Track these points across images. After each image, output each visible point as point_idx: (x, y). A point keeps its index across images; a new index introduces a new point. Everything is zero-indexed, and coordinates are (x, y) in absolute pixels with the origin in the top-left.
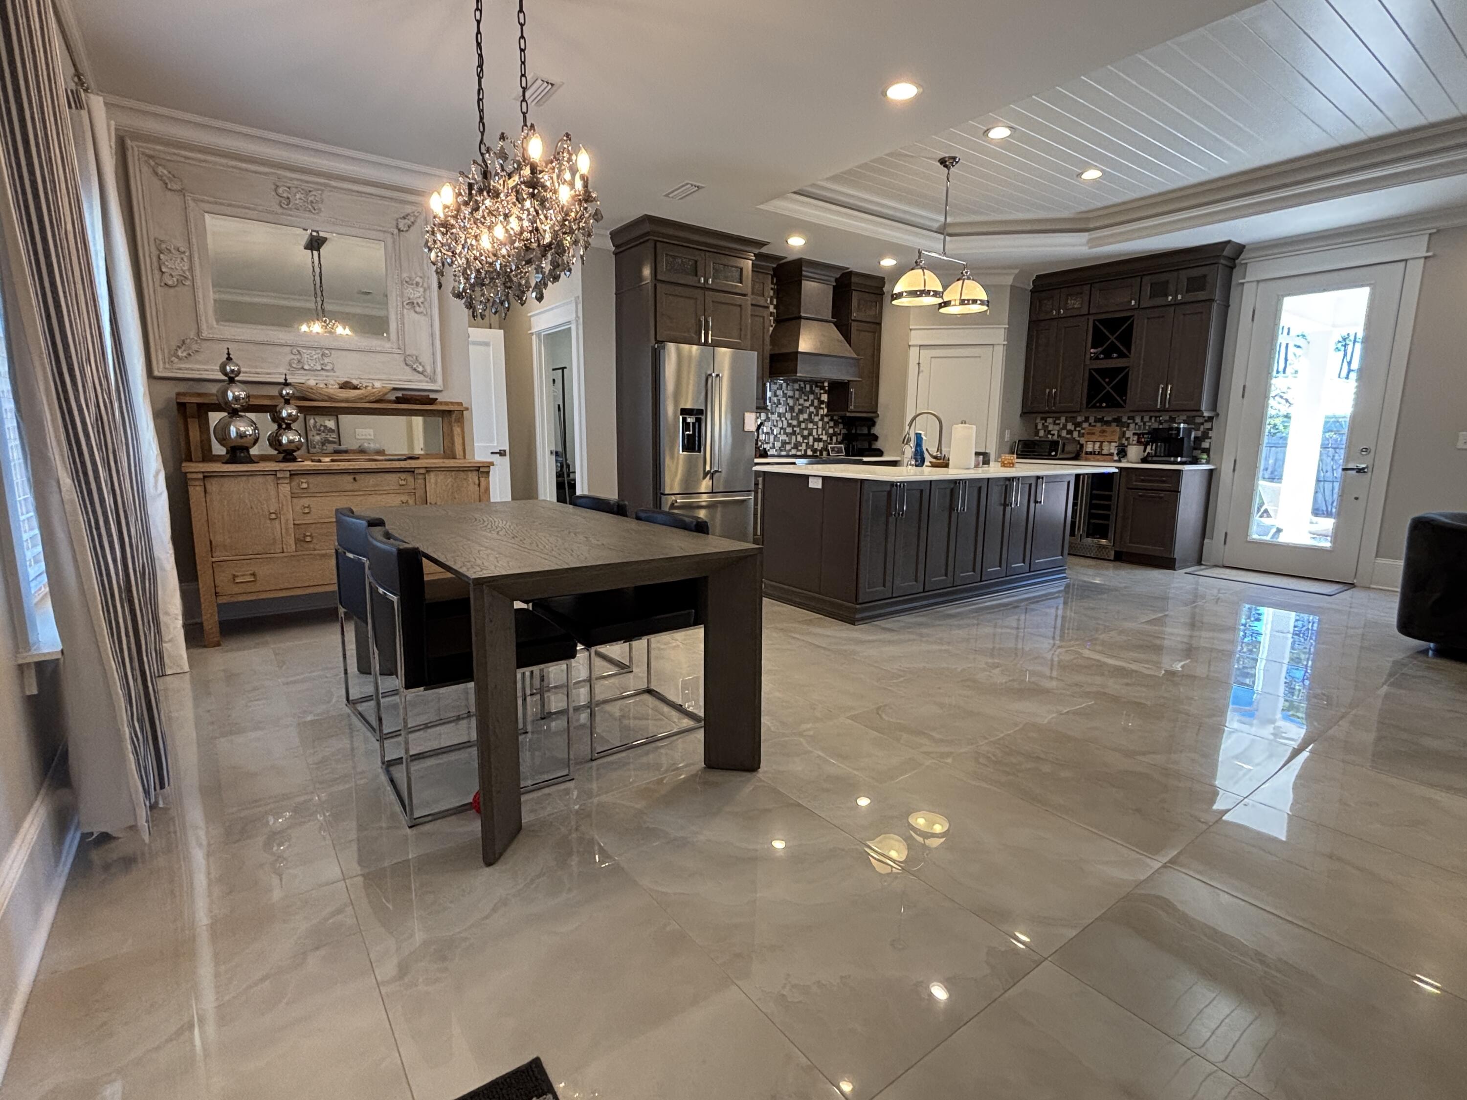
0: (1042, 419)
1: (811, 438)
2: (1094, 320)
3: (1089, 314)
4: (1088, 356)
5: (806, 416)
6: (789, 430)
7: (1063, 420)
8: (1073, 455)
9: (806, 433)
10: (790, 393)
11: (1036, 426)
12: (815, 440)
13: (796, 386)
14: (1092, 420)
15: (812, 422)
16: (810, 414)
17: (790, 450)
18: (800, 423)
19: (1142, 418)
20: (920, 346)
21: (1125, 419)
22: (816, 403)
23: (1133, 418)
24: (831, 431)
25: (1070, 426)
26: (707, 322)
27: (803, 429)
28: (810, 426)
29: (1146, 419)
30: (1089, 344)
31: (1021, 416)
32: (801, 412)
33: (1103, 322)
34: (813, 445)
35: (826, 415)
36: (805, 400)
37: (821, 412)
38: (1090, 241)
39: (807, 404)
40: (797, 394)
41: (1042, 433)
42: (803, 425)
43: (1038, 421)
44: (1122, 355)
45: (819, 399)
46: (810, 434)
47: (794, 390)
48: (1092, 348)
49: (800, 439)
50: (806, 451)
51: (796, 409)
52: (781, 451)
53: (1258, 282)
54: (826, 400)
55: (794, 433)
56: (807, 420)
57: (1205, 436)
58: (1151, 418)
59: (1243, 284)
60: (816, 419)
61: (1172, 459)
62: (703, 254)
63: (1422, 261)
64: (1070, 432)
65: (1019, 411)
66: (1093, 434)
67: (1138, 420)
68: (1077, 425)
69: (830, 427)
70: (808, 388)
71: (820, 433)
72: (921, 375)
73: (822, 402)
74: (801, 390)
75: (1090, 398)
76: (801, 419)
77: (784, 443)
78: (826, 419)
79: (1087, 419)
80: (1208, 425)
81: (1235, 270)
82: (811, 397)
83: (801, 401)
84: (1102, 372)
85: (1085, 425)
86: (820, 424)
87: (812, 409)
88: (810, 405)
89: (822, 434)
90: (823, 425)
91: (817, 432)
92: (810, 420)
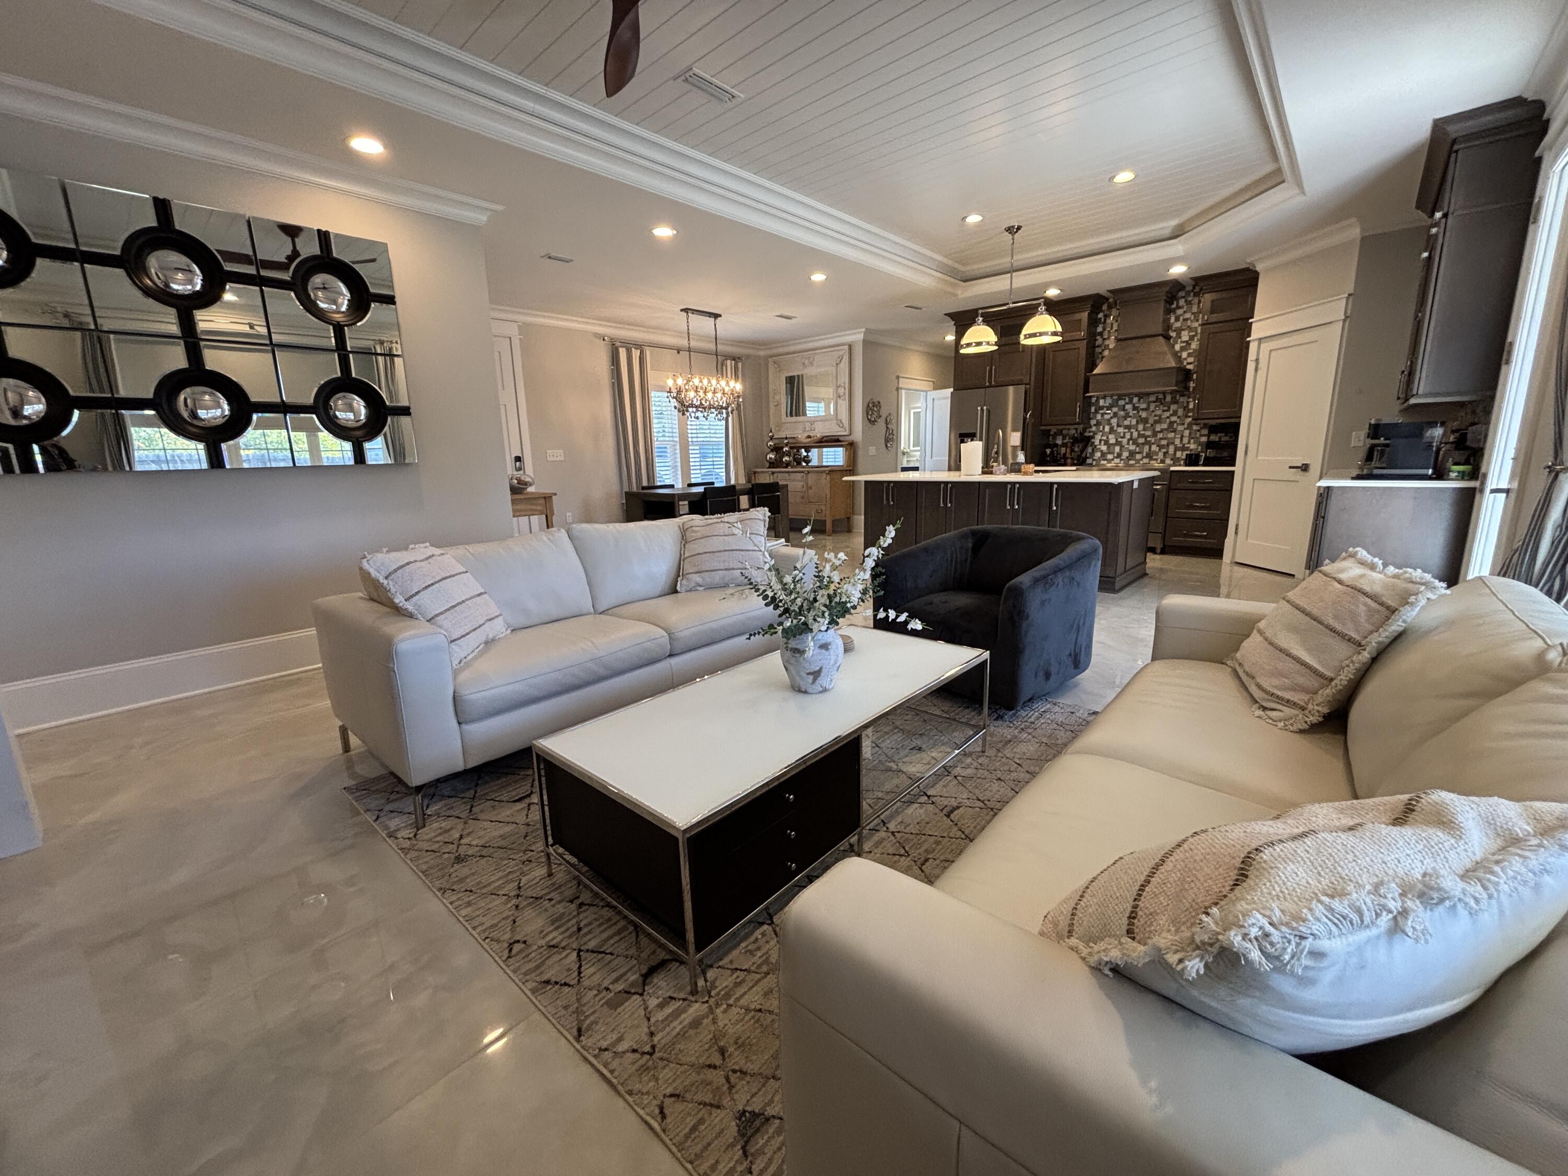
1: (1171, 449)
5: (1165, 426)
6: (1141, 440)
9: (1164, 442)
10: (1143, 406)
12: (1176, 449)
13: (1152, 398)
15: (1174, 431)
16: (1171, 423)
17: (1141, 460)
18: (1155, 434)
20: (1260, 339)
22: (1180, 412)
24: (1204, 439)
27: (1160, 439)
28: (1172, 435)
32: (1158, 422)
34: (1175, 454)
35: (1196, 424)
36: (1165, 411)
37: (1188, 420)
39: (1167, 414)
40: (1152, 406)
42: (1160, 435)
45: (1185, 408)
46: (1170, 443)
47: (1149, 403)
49: (1154, 448)
50: (1163, 460)
51: (1151, 421)
52: (1129, 460)
54: (1195, 408)
55: (1147, 443)
56: (1166, 429)
60: (1180, 428)
69: (1204, 435)
70: (1169, 398)
71: (1185, 440)
73: (1189, 411)
74: (1157, 401)
76: (1158, 429)
77: (1132, 453)
78: (1196, 428)
82: (1174, 407)
83: (1159, 412)
86: (1187, 433)
87: (1174, 419)
88: (1171, 415)
89: (1189, 443)
90: (1190, 434)
91: (1181, 440)
92: (1171, 428)
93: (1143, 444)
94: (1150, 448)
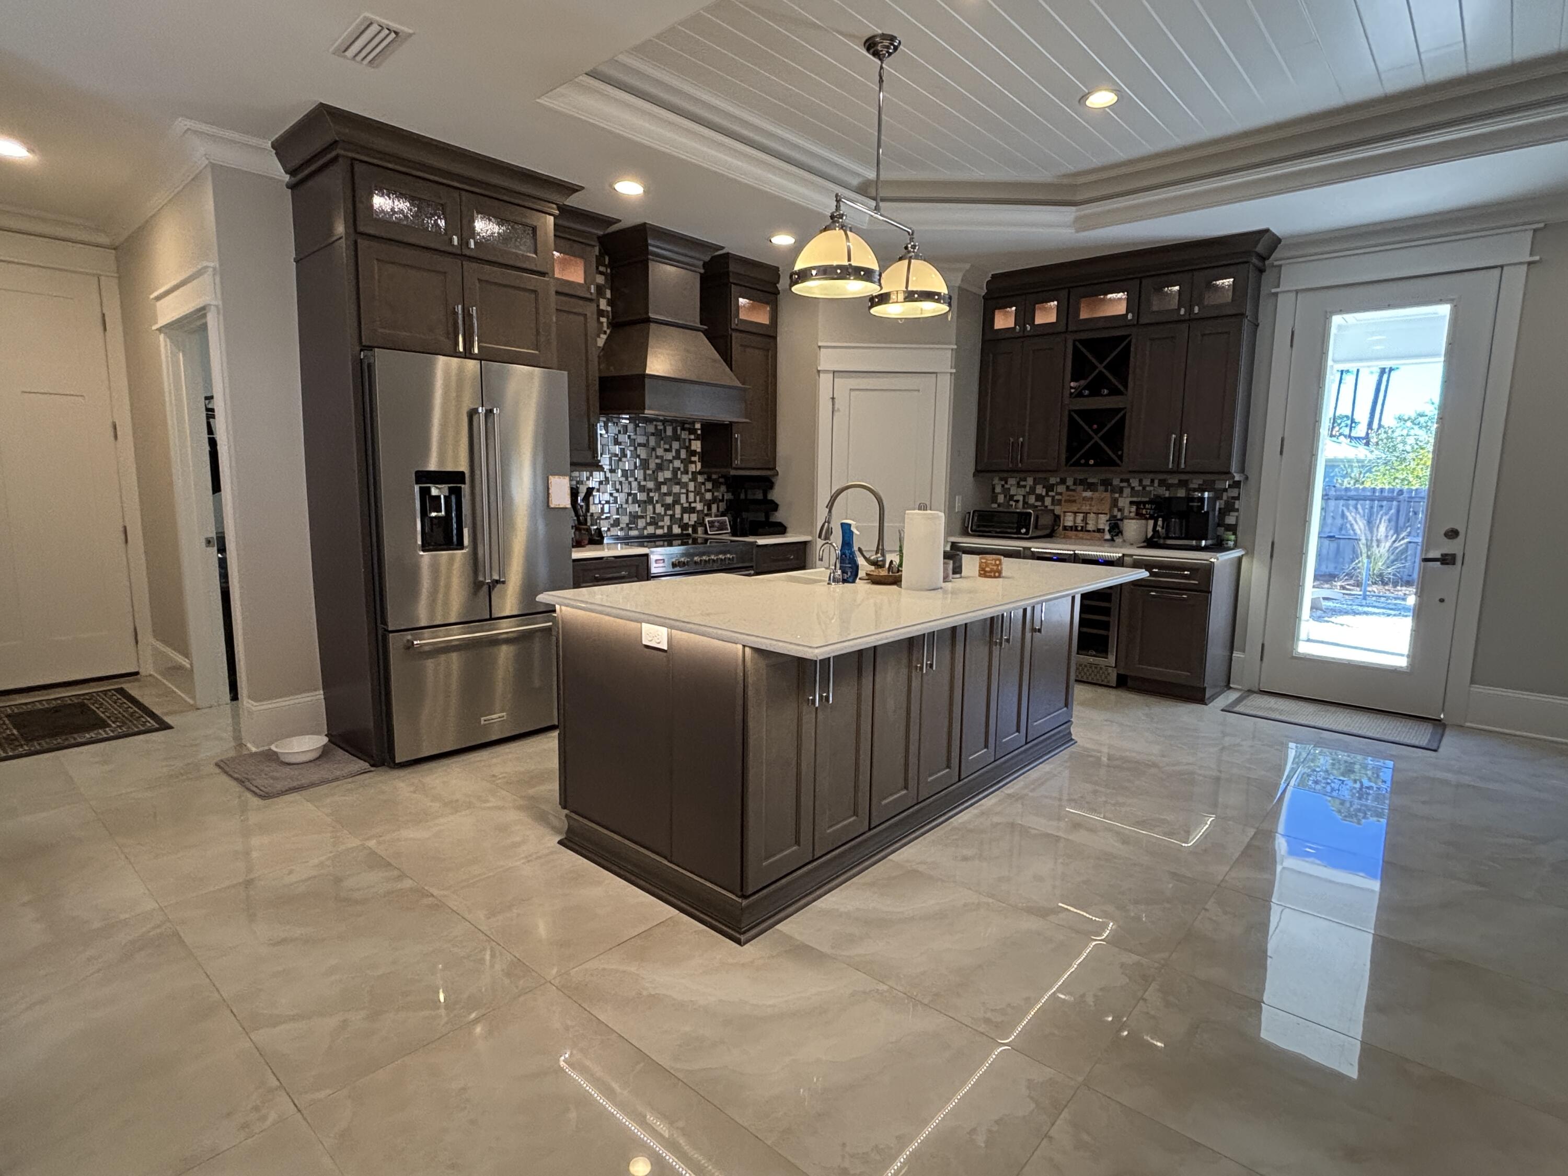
0: (1001, 479)
1: (678, 509)
2: (1074, 341)
3: (1066, 332)
4: (1067, 393)
5: (668, 474)
6: (642, 497)
7: (1030, 481)
8: (1048, 532)
9: (669, 500)
10: (641, 439)
11: (994, 489)
12: (684, 510)
13: (651, 429)
14: (1070, 482)
15: (678, 483)
16: (675, 471)
17: (645, 528)
18: (658, 486)
19: (1141, 481)
20: (834, 372)
21: (1116, 482)
22: (683, 454)
23: (1128, 481)
24: (708, 496)
25: (1040, 490)
26: (467, 315)
27: (665, 494)
28: (676, 489)
29: (1147, 482)
30: (1068, 376)
31: (974, 475)
32: (660, 467)
33: (1085, 343)
34: (682, 519)
35: (700, 473)
36: (666, 450)
37: (692, 468)
38: (1077, 219)
39: (669, 456)
40: (652, 441)
41: (1001, 498)
42: (664, 489)
43: (996, 481)
44: (1115, 392)
45: (688, 448)
46: (677, 502)
47: (647, 435)
48: (1072, 380)
49: (660, 509)
50: (670, 528)
51: (652, 464)
52: (631, 529)
53: (1297, 292)
54: (699, 450)
55: (650, 500)
56: (670, 480)
57: (1229, 508)
58: (1152, 481)
59: (1276, 294)
60: (685, 478)
61: (1194, 543)
62: (456, 194)
63: (1525, 267)
64: (1040, 498)
65: (971, 468)
66: (1074, 501)
67: (1135, 483)
68: (1050, 488)
69: (709, 491)
70: (669, 432)
71: (691, 496)
72: (836, 414)
73: (694, 453)
74: (658, 434)
75: (1071, 451)
76: (661, 479)
77: (634, 517)
78: (700, 479)
79: (1063, 481)
80: (1234, 493)
81: (1264, 276)
82: (676, 445)
83: (660, 452)
84: (1086, 415)
85: (1061, 489)
86: (691, 486)
87: (677, 463)
88: (674, 458)
89: (695, 501)
90: (695, 487)
91: (687, 498)
92: (675, 480)
93: (645, 502)
94: (654, 508)
